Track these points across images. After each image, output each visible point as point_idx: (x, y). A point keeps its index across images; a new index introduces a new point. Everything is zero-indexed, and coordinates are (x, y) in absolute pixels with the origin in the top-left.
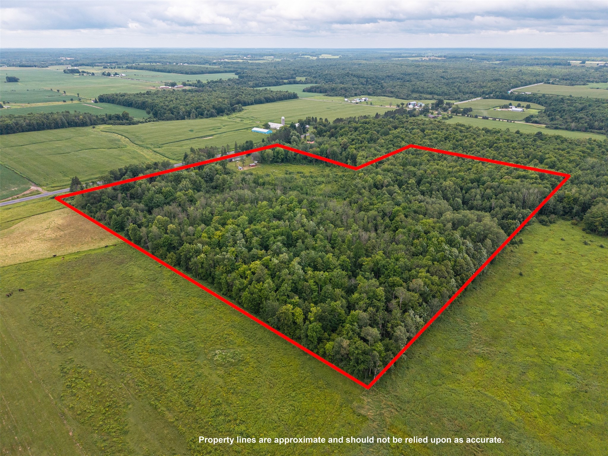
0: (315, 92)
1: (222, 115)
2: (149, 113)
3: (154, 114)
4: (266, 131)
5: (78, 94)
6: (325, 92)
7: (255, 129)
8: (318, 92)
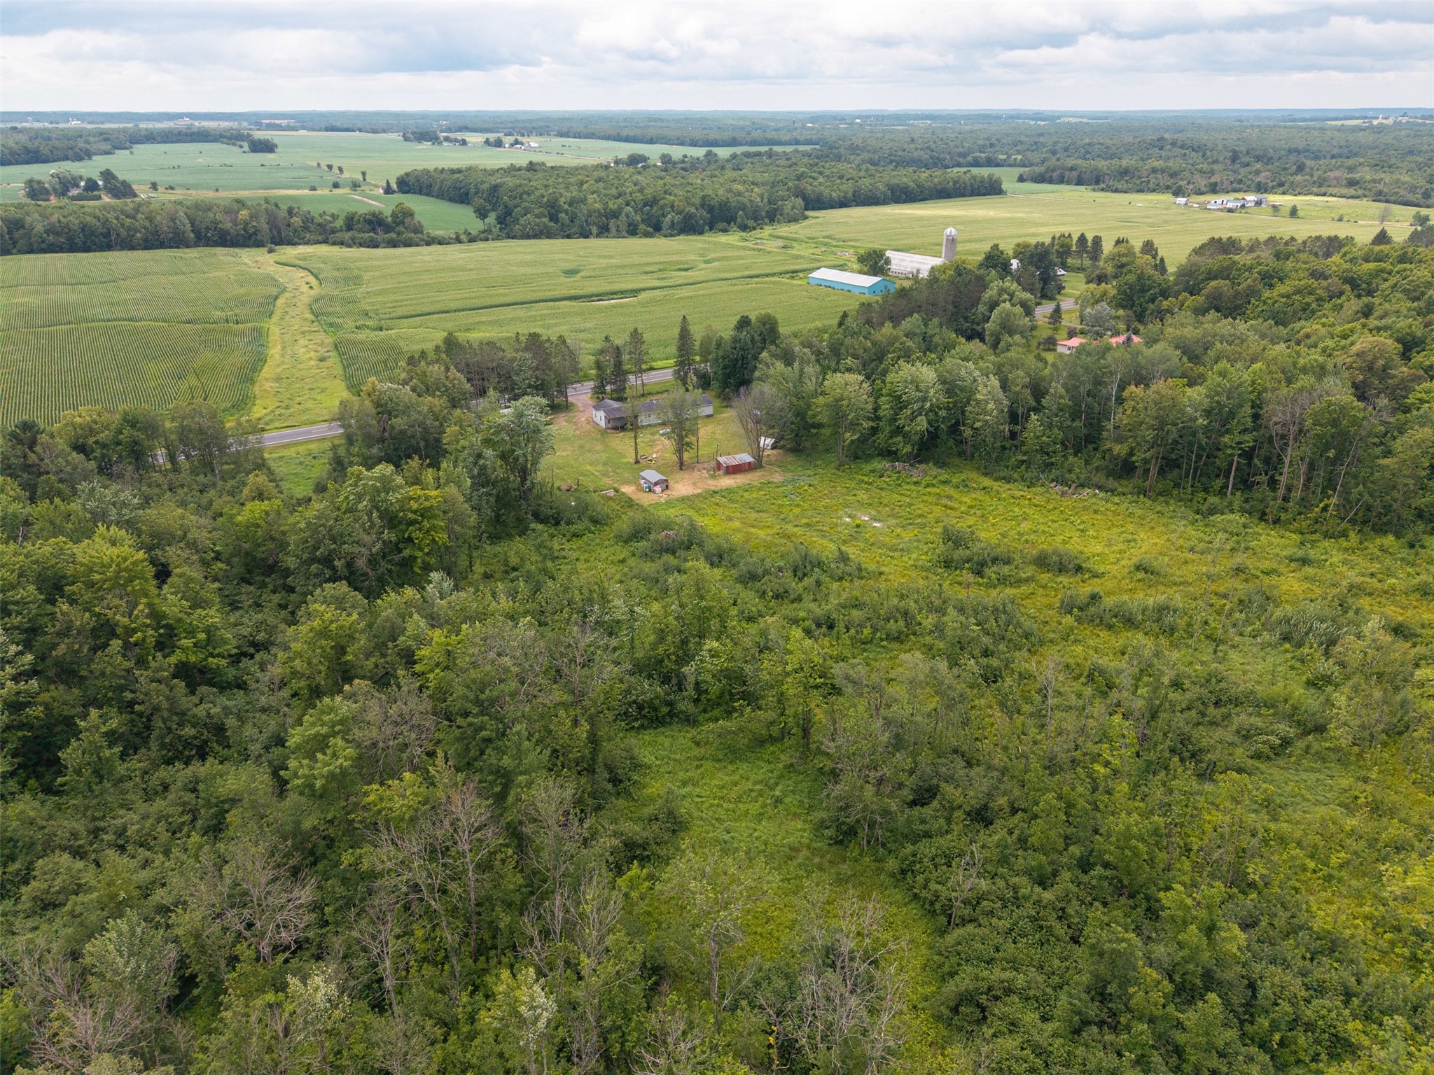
0: (1061, 181)
1: (725, 231)
2: (482, 214)
3: (501, 220)
4: (868, 281)
5: (364, 174)
6: (1097, 182)
7: (824, 274)
8: (1069, 183)
